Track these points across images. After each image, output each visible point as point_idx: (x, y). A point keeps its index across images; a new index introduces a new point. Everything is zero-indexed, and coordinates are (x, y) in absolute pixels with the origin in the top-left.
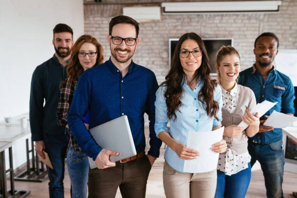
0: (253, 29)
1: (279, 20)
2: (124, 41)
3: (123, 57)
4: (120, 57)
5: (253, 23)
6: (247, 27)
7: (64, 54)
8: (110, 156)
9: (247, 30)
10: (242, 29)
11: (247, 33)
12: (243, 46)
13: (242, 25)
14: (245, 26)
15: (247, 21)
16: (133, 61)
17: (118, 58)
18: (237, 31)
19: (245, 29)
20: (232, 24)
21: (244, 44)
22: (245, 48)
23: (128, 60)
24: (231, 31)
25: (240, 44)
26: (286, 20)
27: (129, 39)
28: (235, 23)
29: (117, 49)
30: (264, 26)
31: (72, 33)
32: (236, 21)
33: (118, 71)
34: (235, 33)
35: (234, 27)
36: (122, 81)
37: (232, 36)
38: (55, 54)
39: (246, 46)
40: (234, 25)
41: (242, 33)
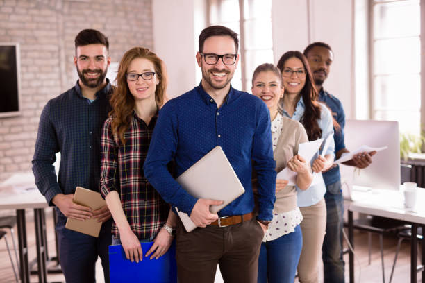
0: (48, 26)
1: (87, 12)
2: (220, 59)
3: (220, 81)
4: (217, 81)
5: (45, 16)
6: (38, 23)
7: (93, 82)
8: (211, 206)
9: (38, 29)
10: (28, 25)
11: (37, 33)
12: (34, 58)
13: (28, 18)
14: (33, 21)
15: (35, 12)
16: (233, 86)
17: (214, 82)
18: (19, 29)
19: (34, 26)
20: (9, 14)
21: (36, 55)
22: (39, 62)
23: (226, 84)
24: (9, 29)
25: (30, 54)
26: (97, 14)
27: (227, 56)
28: (14, 13)
29: (212, 71)
30: (64, 23)
31: (107, 45)
32: (17, 10)
33: (212, 101)
34: (18, 33)
35: (14, 22)
36: (218, 114)
37: (12, 38)
38: (78, 82)
39: (40, 58)
40: (13, 17)
41: (29, 33)
